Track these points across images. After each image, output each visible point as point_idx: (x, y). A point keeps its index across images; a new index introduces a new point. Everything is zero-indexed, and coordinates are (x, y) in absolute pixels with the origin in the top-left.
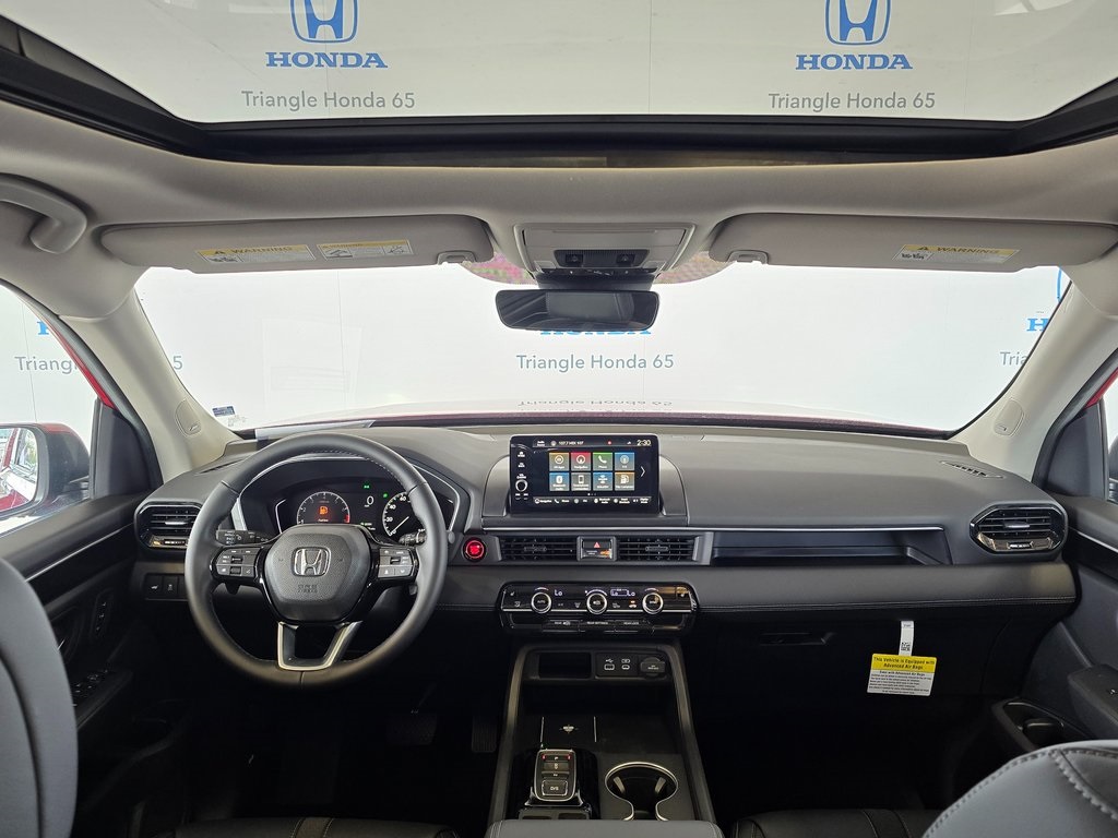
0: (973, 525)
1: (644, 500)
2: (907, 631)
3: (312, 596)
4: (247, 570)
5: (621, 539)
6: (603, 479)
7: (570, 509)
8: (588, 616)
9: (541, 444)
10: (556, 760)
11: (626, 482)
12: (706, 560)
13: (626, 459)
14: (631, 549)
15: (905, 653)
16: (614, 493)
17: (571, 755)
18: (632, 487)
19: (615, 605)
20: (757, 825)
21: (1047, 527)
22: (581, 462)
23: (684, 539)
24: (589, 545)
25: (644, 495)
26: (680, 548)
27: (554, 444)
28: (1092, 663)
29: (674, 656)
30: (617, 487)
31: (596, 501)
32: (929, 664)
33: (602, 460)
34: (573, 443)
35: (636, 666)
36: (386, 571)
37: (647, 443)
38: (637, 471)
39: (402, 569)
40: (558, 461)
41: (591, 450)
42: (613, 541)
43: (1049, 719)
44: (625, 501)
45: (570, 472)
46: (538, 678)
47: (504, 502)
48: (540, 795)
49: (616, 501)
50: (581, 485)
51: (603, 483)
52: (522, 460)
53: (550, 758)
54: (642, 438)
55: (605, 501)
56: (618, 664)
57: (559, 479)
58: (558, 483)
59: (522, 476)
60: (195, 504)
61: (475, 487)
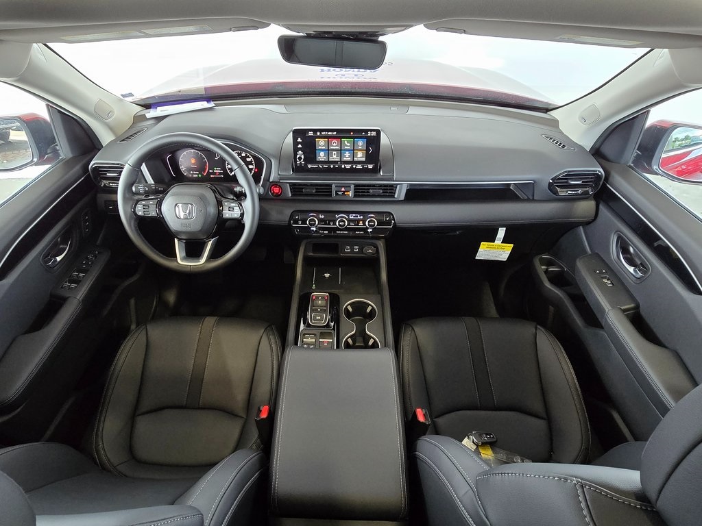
0: (551, 181)
1: (370, 166)
2: (501, 233)
3: (189, 229)
4: (153, 212)
5: (356, 186)
6: (347, 154)
7: (329, 171)
8: (337, 229)
9: (311, 134)
10: (320, 298)
11: (360, 156)
12: (402, 197)
13: (361, 143)
14: (361, 191)
15: (498, 242)
16: (353, 162)
17: (327, 296)
18: (364, 159)
19: (351, 224)
20: (413, 329)
21: (591, 182)
22: (335, 144)
23: (392, 186)
24: (339, 189)
25: (370, 163)
26: (389, 190)
27: (318, 134)
28: (591, 252)
29: (381, 245)
30: (355, 159)
31: (343, 166)
32: (509, 247)
33: (347, 143)
34: (330, 133)
35: (361, 250)
36: (227, 214)
37: (374, 134)
38: (367, 150)
39: (236, 213)
40: (321, 143)
41: (341, 138)
42: (352, 187)
43: (560, 267)
44: (359, 166)
45: (328, 150)
46: (312, 254)
47: (291, 166)
48: (311, 321)
49: (354, 166)
50: (335, 158)
51: (347, 156)
52: (299, 143)
53: (317, 298)
54: (371, 130)
55: (348, 166)
56: (352, 249)
57: (322, 154)
58: (322, 156)
59: (300, 152)
60: (121, 165)
61: (274, 157)
